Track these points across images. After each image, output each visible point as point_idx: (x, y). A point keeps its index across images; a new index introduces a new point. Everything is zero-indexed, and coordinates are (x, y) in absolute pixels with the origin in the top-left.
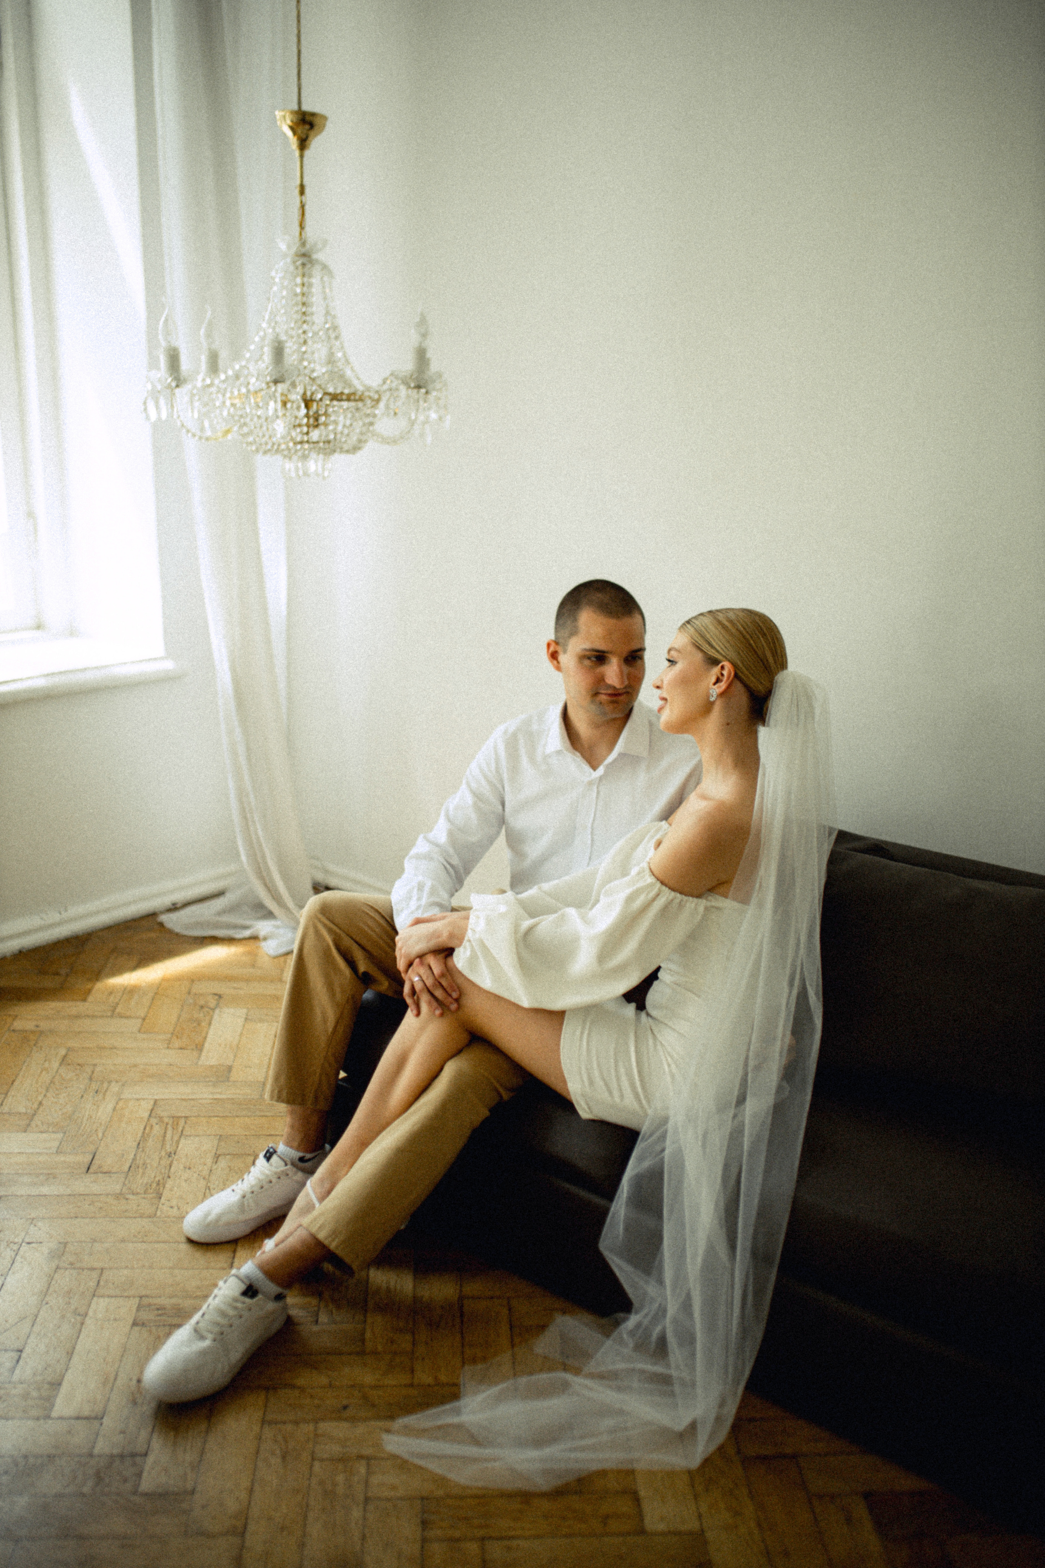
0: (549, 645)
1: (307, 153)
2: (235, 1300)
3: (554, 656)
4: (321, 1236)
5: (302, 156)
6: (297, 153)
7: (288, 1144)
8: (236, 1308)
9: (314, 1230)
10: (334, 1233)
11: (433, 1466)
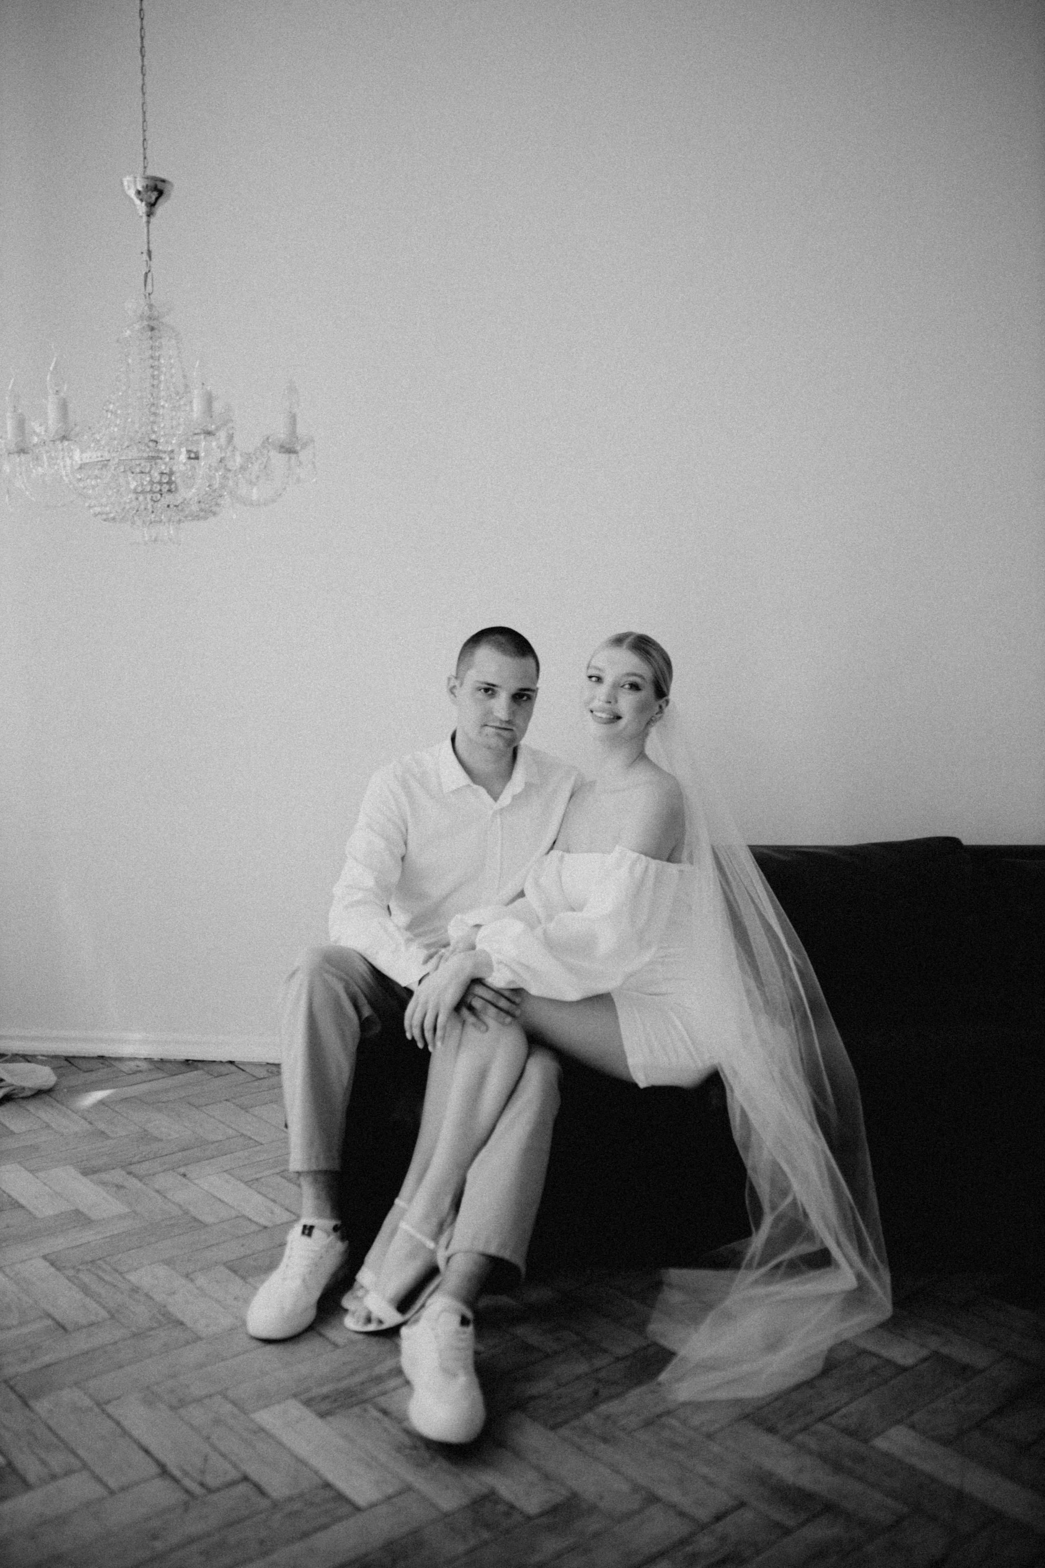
0: (449, 679)
1: (153, 220)
2: (457, 1332)
3: (452, 690)
4: (492, 1250)
5: (148, 222)
6: (145, 219)
7: (320, 1216)
8: (462, 1340)
9: (480, 1247)
10: (503, 1246)
11: (722, 1395)
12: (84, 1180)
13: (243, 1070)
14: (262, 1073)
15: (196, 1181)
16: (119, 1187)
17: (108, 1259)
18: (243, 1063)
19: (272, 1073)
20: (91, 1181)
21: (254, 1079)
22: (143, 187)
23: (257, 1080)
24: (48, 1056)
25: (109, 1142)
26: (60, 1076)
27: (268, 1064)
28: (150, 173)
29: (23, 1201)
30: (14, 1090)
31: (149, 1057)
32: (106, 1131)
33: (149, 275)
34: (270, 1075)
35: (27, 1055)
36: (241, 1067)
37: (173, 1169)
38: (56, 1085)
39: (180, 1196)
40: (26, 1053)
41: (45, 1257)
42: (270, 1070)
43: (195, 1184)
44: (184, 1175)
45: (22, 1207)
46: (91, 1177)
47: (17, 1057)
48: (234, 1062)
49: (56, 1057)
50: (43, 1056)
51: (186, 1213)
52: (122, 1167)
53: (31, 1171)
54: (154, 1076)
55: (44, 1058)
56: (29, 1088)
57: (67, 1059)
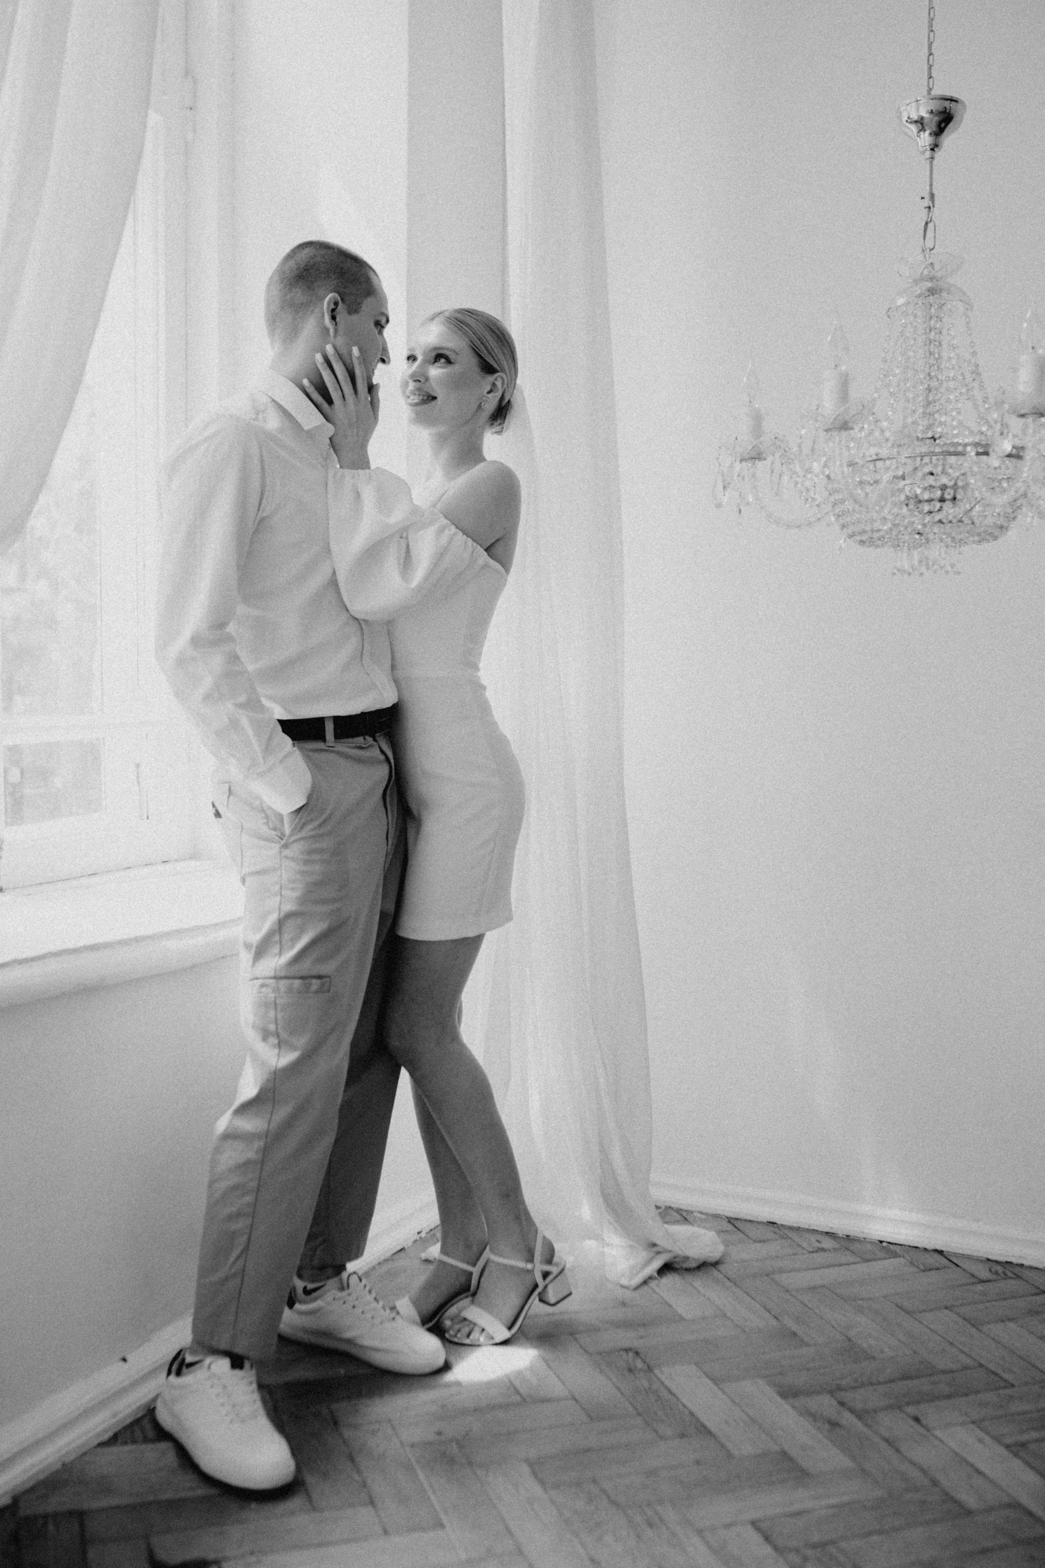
1: (939, 154)
5: (933, 157)
6: (928, 153)
12: (785, 1406)
13: (957, 1265)
14: (984, 1274)
15: (938, 1433)
16: (834, 1424)
17: (843, 1545)
18: (955, 1255)
19: (996, 1273)
20: (793, 1407)
21: (975, 1280)
22: (927, 112)
23: (980, 1283)
24: (706, 1214)
25: (804, 1351)
26: (726, 1243)
27: (988, 1260)
28: (937, 91)
29: (710, 1425)
30: (675, 1257)
31: (832, 1231)
32: (800, 1333)
33: (931, 225)
34: (995, 1277)
35: (681, 1210)
36: (955, 1260)
37: (899, 1408)
38: (724, 1256)
39: (921, 1454)
40: (681, 1207)
41: (754, 1523)
42: (993, 1270)
43: (937, 1438)
44: (917, 1420)
45: (709, 1432)
46: (791, 1400)
47: (670, 1211)
48: (942, 1251)
49: (716, 1216)
50: (701, 1213)
51: (935, 1483)
52: (831, 1392)
53: (714, 1380)
54: (843, 1260)
55: (703, 1217)
56: (694, 1259)
57: (730, 1220)
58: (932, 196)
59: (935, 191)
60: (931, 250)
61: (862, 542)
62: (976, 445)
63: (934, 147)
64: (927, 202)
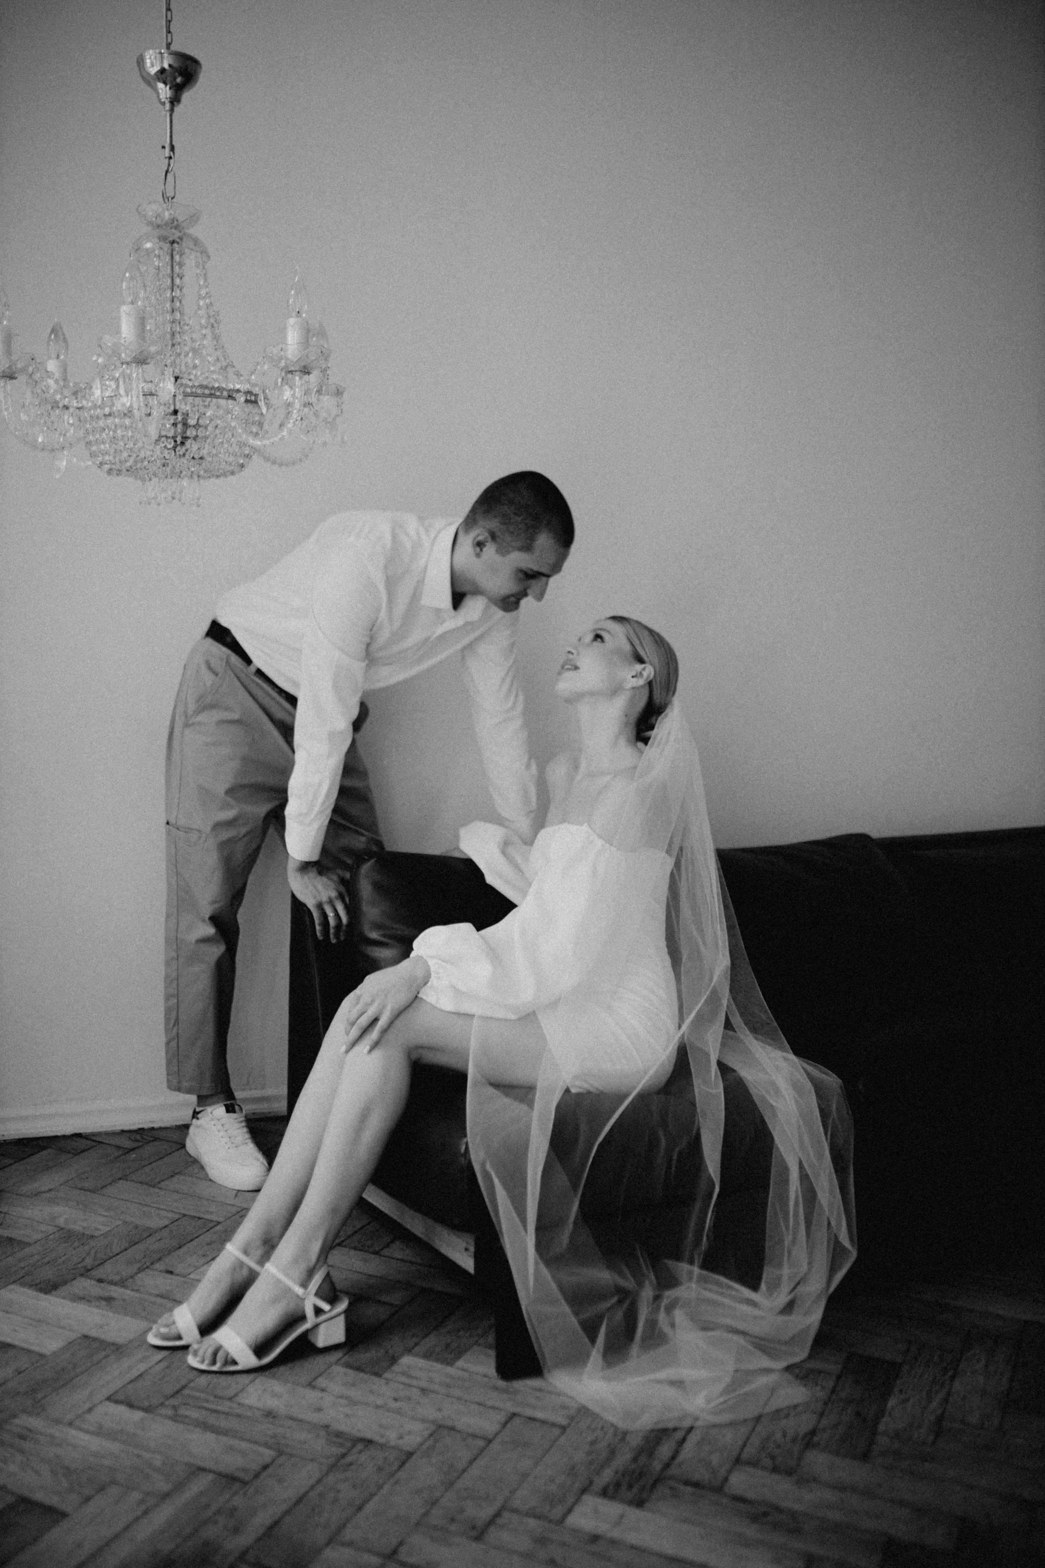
12: (53, 1299)
16: (107, 1299)
19: (137, 1140)
20: (61, 1298)
21: (125, 1151)
23: (130, 1151)
34: (138, 1144)
37: (148, 1268)
41: (110, 1399)
42: (132, 1139)
44: (170, 1272)
58: (172, 148)
59: (174, 143)
60: (173, 198)
61: (110, 472)
62: (249, 392)
63: (175, 100)
64: (167, 152)
